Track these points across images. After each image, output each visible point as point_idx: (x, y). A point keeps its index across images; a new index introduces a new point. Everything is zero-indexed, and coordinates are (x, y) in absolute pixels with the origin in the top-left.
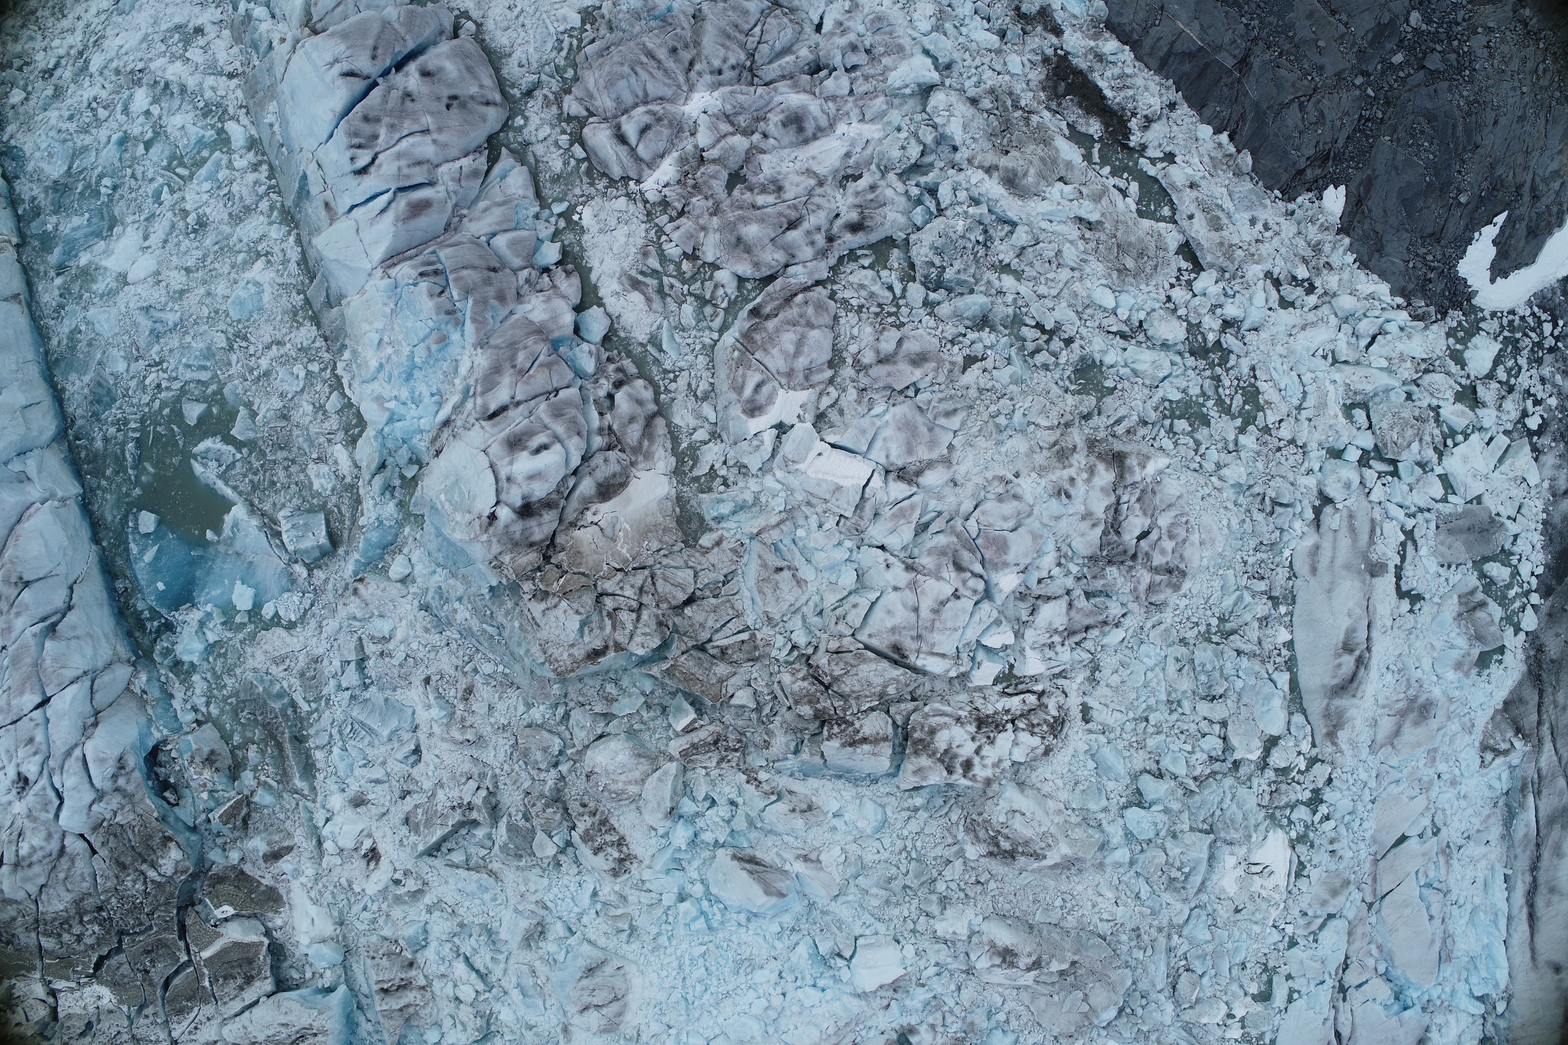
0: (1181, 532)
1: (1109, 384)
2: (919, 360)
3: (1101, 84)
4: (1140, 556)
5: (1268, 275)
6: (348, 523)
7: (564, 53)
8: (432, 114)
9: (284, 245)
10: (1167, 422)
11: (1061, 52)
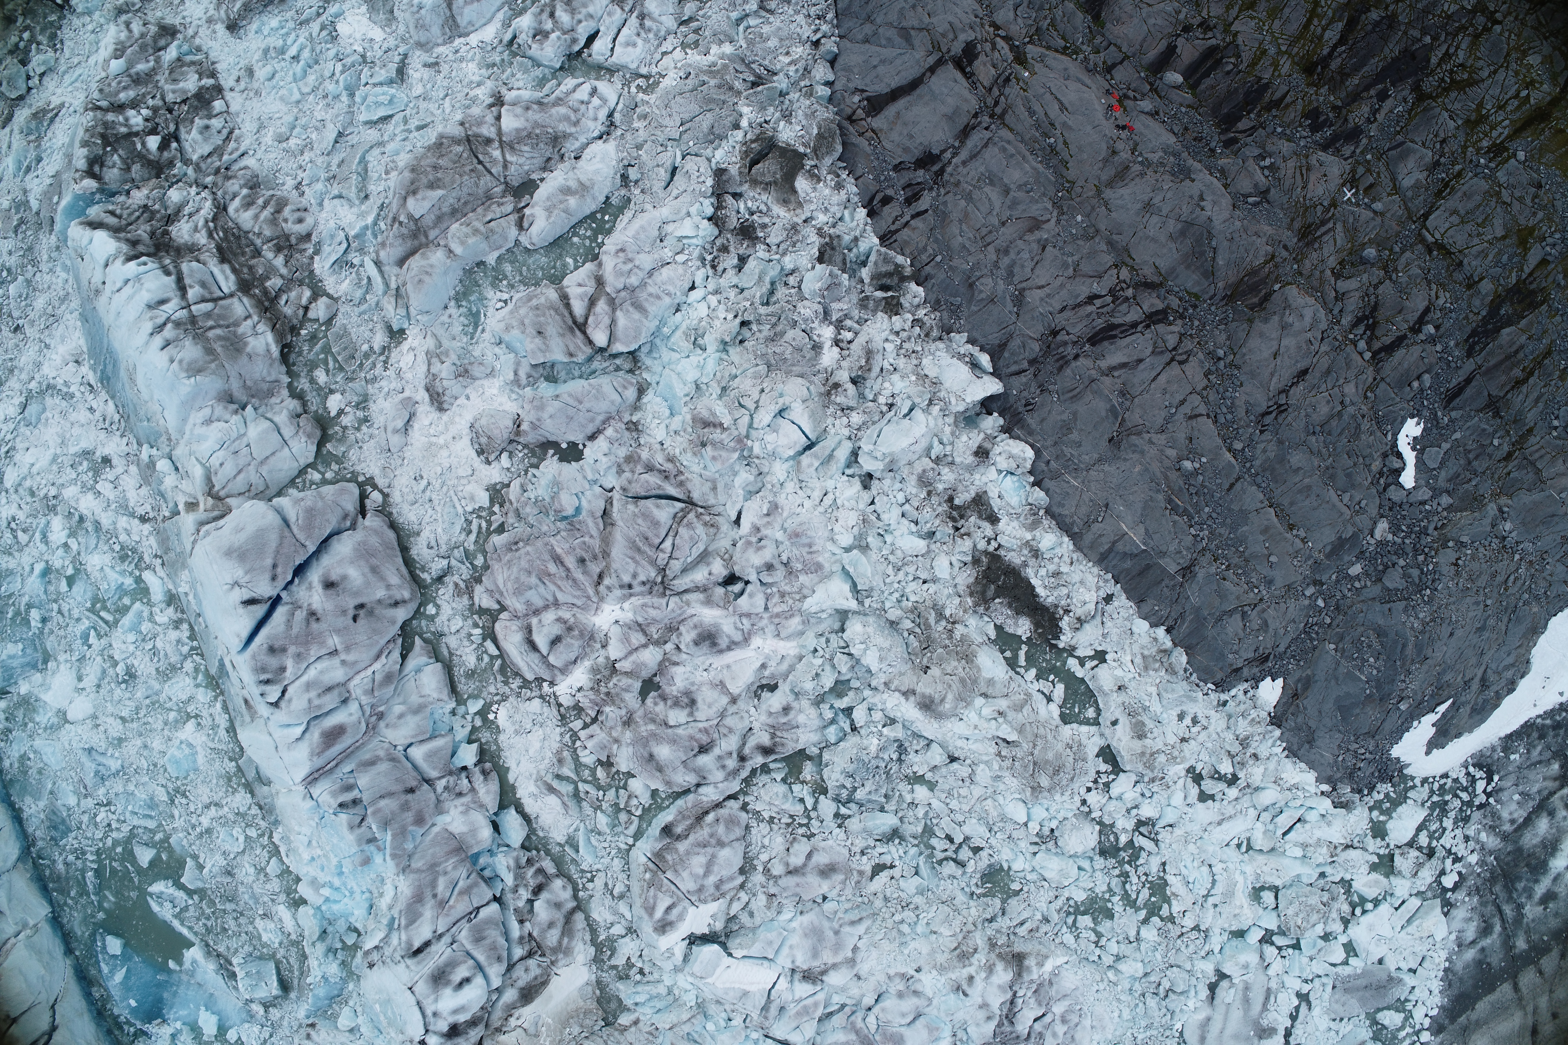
0: (1074, 1019)
1: (1015, 886)
2: (827, 871)
3: (1033, 581)
4: (1033, 1036)
5: (1191, 770)
6: (296, 973)
7: (473, 537)
8: (338, 631)
9: (212, 710)
10: (1070, 920)
11: (994, 544)
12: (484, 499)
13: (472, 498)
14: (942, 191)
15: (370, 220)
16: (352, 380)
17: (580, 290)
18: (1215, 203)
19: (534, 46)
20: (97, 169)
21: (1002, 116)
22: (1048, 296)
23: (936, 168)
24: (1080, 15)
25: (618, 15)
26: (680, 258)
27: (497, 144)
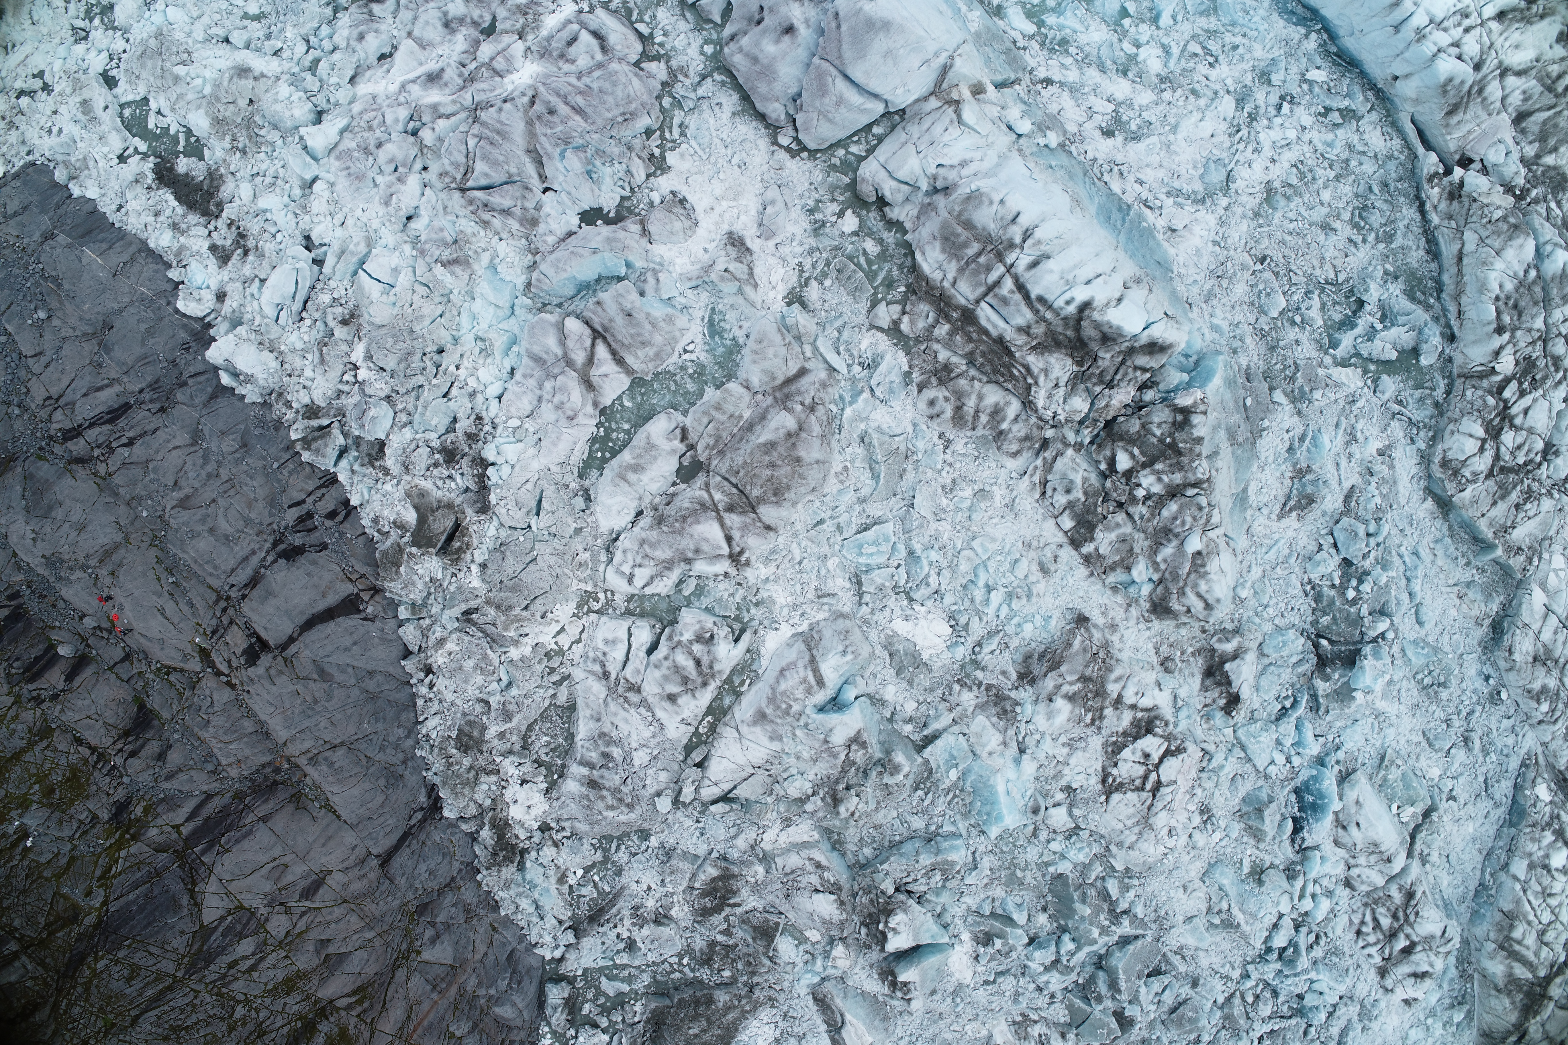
3: (176, 204)
5: (50, 92)
11: (211, 227)
12: (671, 158)
13: (682, 156)
14: (275, 527)
15: (848, 411)
16: (835, 249)
17: (603, 369)
18: (23, 537)
19: (710, 625)
20: (1179, 417)
21: (219, 599)
22: (169, 441)
23: (282, 547)
24: (156, 707)
25: (628, 672)
26: (515, 423)
27: (720, 507)
